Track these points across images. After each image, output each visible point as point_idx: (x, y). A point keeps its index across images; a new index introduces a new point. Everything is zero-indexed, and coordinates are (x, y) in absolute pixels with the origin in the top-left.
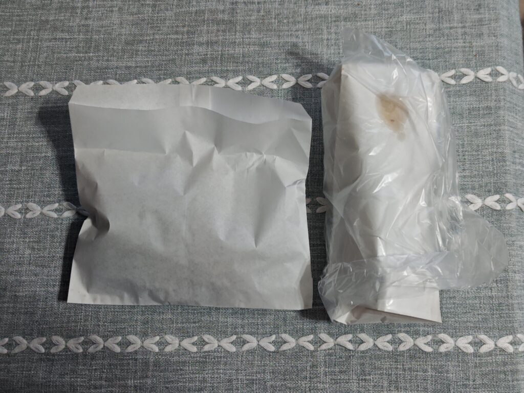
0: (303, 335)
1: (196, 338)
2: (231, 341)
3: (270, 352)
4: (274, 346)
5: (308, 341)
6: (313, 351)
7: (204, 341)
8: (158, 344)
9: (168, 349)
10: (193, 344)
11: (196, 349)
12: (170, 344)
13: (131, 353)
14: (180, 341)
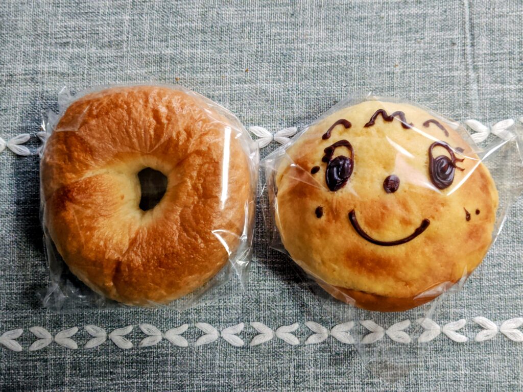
0: (284, 324)
1: (130, 329)
2: (181, 333)
3: (237, 348)
4: (242, 339)
5: (292, 333)
6: (299, 346)
7: (142, 333)
8: (76, 337)
9: (91, 344)
10: (127, 337)
11: (131, 344)
12: (94, 337)
13: (38, 351)
14: (108, 333)
